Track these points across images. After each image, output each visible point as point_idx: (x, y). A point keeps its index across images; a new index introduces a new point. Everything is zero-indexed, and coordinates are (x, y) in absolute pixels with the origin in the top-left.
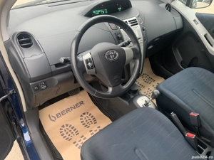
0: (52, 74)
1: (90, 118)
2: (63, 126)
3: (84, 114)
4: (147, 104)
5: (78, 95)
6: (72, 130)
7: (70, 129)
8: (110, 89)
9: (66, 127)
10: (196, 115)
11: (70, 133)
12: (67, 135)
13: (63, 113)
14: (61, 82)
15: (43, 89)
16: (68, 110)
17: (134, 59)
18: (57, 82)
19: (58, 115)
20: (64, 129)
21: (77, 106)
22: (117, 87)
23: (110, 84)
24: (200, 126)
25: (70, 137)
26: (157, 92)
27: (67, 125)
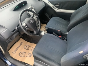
0: (12, 35)
1: (27, 46)
2: (19, 53)
3: (25, 46)
4: (45, 34)
5: (19, 41)
6: (24, 53)
7: (22, 53)
8: (35, 32)
9: (20, 53)
10: (59, 30)
11: (23, 54)
12: (23, 55)
13: (17, 49)
14: (16, 37)
15: (11, 41)
16: (18, 47)
17: (38, 20)
18: (15, 37)
19: (16, 51)
20: (20, 54)
21: (21, 44)
22: (37, 31)
23: (34, 30)
24: (61, 33)
25: (24, 56)
26: (47, 28)
27: (21, 52)
